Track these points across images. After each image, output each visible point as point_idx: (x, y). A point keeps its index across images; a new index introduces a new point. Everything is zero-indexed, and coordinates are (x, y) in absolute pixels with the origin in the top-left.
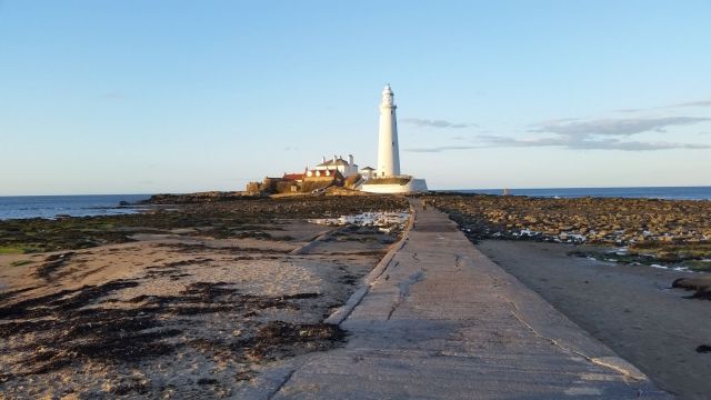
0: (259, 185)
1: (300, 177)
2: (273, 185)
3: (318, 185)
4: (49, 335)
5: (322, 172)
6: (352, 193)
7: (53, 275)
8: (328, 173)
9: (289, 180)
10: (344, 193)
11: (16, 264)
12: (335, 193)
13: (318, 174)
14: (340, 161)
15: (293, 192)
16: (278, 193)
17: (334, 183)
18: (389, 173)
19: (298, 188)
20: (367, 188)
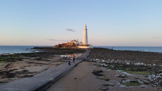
0: (57, 45)
1: (66, 44)
2: (60, 46)
3: (70, 46)
4: (4, 75)
5: (71, 43)
6: (77, 48)
7: (7, 67)
8: (72, 43)
9: (64, 45)
10: (75, 48)
11: (2, 65)
12: (73, 48)
13: (70, 43)
14: (75, 41)
15: (64, 47)
16: (61, 47)
17: (73, 46)
18: (85, 44)
19: (65, 47)
20: (80, 47)
